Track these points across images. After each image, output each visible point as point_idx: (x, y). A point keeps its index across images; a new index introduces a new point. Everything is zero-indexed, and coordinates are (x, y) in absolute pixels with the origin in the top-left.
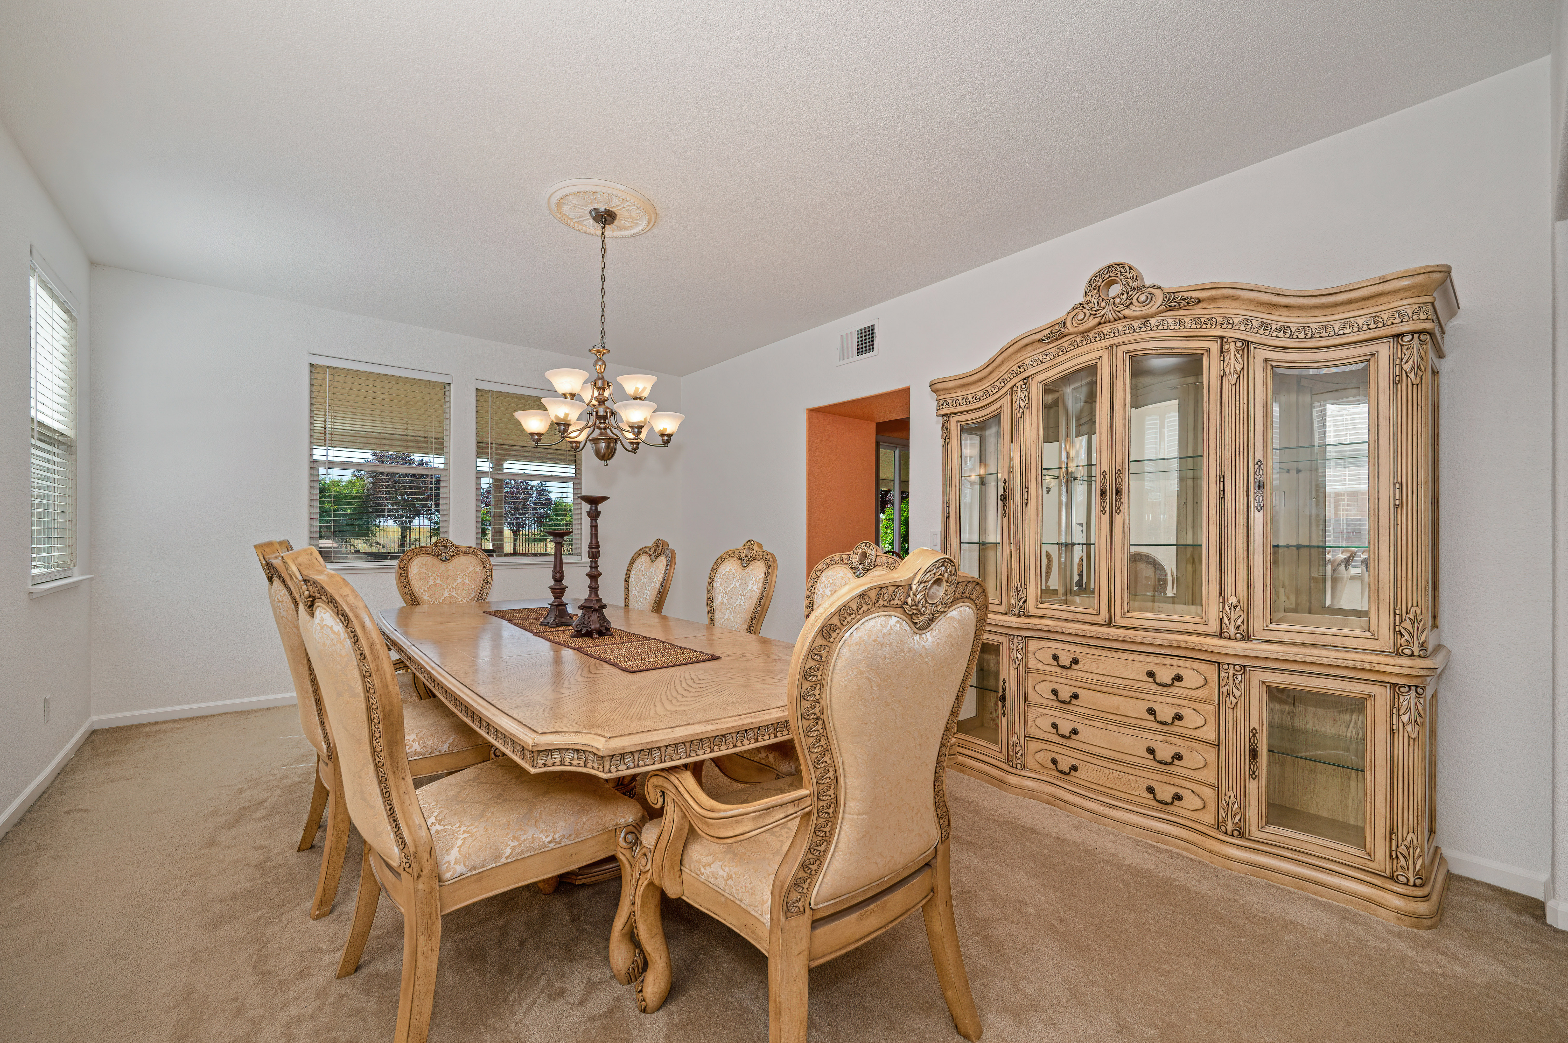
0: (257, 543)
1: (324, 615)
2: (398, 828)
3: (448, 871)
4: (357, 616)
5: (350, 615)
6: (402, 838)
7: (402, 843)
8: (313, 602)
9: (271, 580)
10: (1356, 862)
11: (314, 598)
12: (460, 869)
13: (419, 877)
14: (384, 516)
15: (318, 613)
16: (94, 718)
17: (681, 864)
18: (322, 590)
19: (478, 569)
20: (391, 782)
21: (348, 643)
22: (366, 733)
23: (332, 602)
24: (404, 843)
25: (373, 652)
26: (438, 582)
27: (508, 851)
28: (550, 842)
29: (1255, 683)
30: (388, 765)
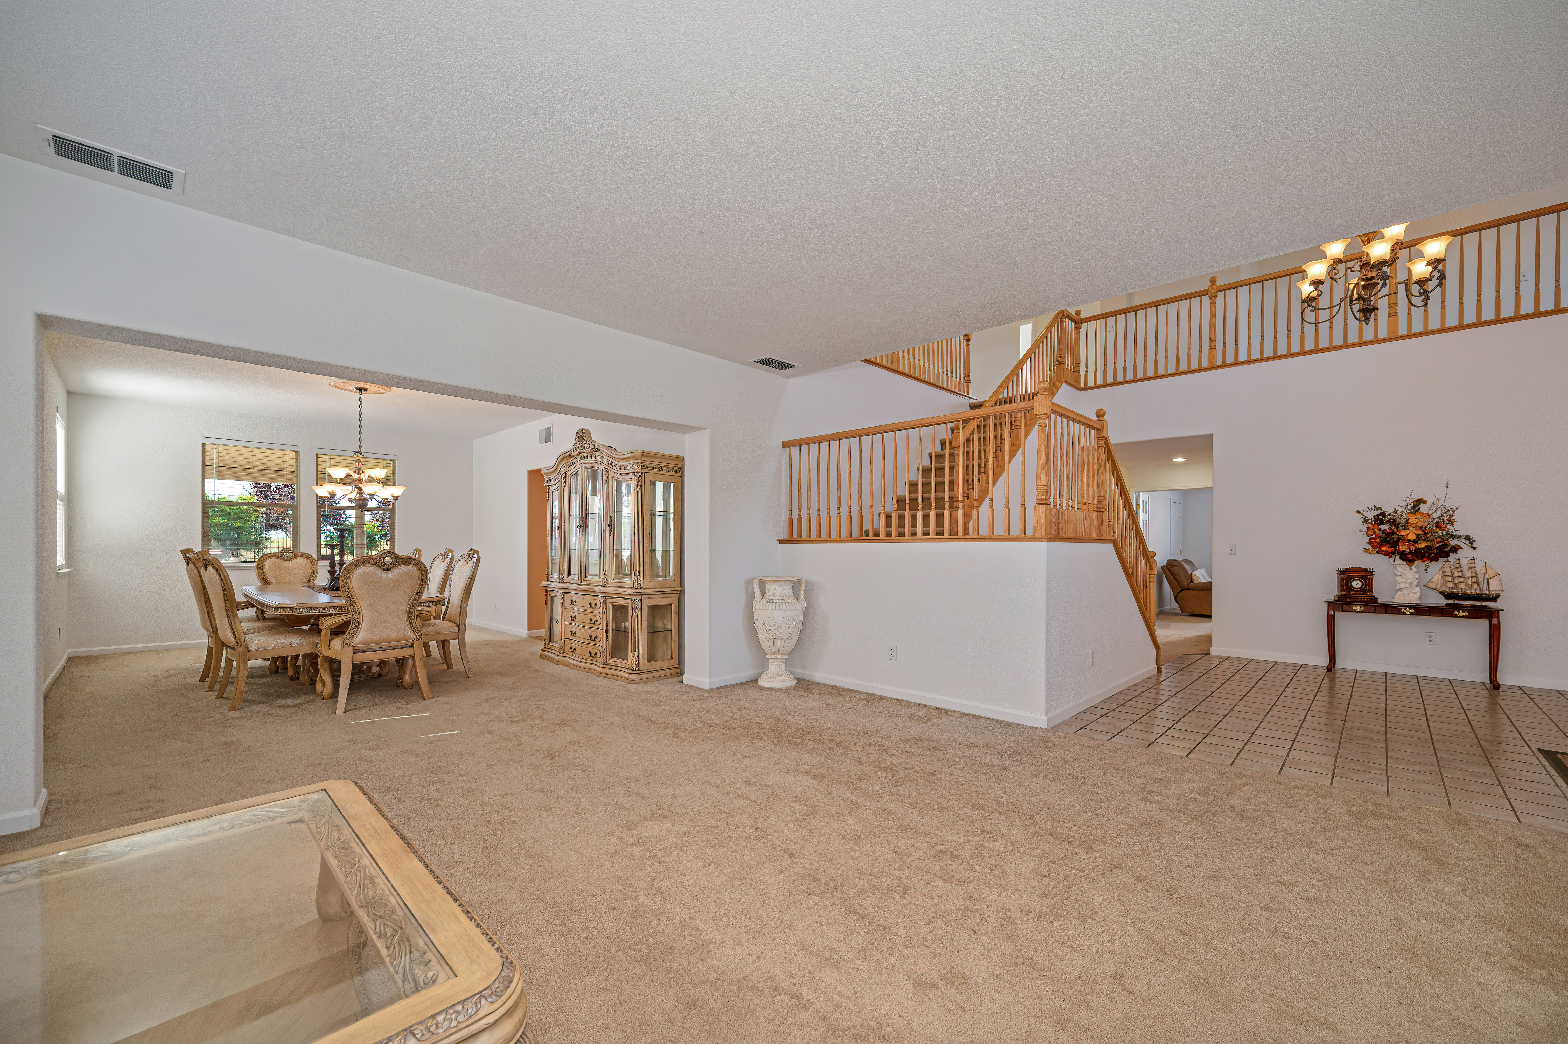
0: (182, 549)
1: (210, 569)
2: (234, 633)
3: (251, 647)
4: (220, 568)
5: (218, 568)
6: (235, 635)
7: (235, 637)
8: (206, 566)
9: (188, 564)
10: (626, 666)
11: (207, 564)
12: (255, 648)
13: (240, 646)
14: (275, 530)
15: (208, 569)
16: (70, 651)
17: (329, 646)
18: (209, 562)
19: (308, 566)
20: (232, 619)
21: (218, 577)
22: (224, 604)
23: (212, 565)
24: (236, 637)
25: (225, 579)
26: (282, 572)
27: (273, 645)
28: (289, 644)
29: (608, 603)
30: (231, 613)
